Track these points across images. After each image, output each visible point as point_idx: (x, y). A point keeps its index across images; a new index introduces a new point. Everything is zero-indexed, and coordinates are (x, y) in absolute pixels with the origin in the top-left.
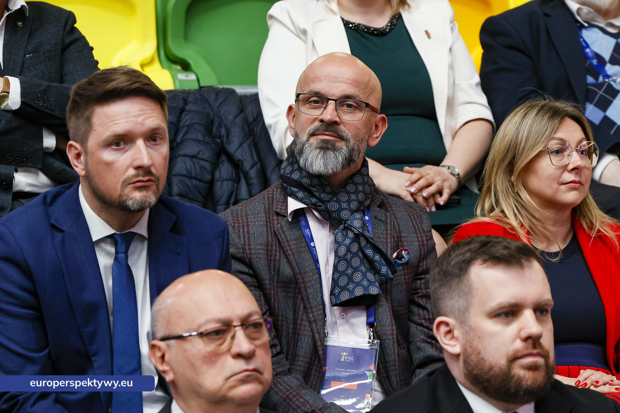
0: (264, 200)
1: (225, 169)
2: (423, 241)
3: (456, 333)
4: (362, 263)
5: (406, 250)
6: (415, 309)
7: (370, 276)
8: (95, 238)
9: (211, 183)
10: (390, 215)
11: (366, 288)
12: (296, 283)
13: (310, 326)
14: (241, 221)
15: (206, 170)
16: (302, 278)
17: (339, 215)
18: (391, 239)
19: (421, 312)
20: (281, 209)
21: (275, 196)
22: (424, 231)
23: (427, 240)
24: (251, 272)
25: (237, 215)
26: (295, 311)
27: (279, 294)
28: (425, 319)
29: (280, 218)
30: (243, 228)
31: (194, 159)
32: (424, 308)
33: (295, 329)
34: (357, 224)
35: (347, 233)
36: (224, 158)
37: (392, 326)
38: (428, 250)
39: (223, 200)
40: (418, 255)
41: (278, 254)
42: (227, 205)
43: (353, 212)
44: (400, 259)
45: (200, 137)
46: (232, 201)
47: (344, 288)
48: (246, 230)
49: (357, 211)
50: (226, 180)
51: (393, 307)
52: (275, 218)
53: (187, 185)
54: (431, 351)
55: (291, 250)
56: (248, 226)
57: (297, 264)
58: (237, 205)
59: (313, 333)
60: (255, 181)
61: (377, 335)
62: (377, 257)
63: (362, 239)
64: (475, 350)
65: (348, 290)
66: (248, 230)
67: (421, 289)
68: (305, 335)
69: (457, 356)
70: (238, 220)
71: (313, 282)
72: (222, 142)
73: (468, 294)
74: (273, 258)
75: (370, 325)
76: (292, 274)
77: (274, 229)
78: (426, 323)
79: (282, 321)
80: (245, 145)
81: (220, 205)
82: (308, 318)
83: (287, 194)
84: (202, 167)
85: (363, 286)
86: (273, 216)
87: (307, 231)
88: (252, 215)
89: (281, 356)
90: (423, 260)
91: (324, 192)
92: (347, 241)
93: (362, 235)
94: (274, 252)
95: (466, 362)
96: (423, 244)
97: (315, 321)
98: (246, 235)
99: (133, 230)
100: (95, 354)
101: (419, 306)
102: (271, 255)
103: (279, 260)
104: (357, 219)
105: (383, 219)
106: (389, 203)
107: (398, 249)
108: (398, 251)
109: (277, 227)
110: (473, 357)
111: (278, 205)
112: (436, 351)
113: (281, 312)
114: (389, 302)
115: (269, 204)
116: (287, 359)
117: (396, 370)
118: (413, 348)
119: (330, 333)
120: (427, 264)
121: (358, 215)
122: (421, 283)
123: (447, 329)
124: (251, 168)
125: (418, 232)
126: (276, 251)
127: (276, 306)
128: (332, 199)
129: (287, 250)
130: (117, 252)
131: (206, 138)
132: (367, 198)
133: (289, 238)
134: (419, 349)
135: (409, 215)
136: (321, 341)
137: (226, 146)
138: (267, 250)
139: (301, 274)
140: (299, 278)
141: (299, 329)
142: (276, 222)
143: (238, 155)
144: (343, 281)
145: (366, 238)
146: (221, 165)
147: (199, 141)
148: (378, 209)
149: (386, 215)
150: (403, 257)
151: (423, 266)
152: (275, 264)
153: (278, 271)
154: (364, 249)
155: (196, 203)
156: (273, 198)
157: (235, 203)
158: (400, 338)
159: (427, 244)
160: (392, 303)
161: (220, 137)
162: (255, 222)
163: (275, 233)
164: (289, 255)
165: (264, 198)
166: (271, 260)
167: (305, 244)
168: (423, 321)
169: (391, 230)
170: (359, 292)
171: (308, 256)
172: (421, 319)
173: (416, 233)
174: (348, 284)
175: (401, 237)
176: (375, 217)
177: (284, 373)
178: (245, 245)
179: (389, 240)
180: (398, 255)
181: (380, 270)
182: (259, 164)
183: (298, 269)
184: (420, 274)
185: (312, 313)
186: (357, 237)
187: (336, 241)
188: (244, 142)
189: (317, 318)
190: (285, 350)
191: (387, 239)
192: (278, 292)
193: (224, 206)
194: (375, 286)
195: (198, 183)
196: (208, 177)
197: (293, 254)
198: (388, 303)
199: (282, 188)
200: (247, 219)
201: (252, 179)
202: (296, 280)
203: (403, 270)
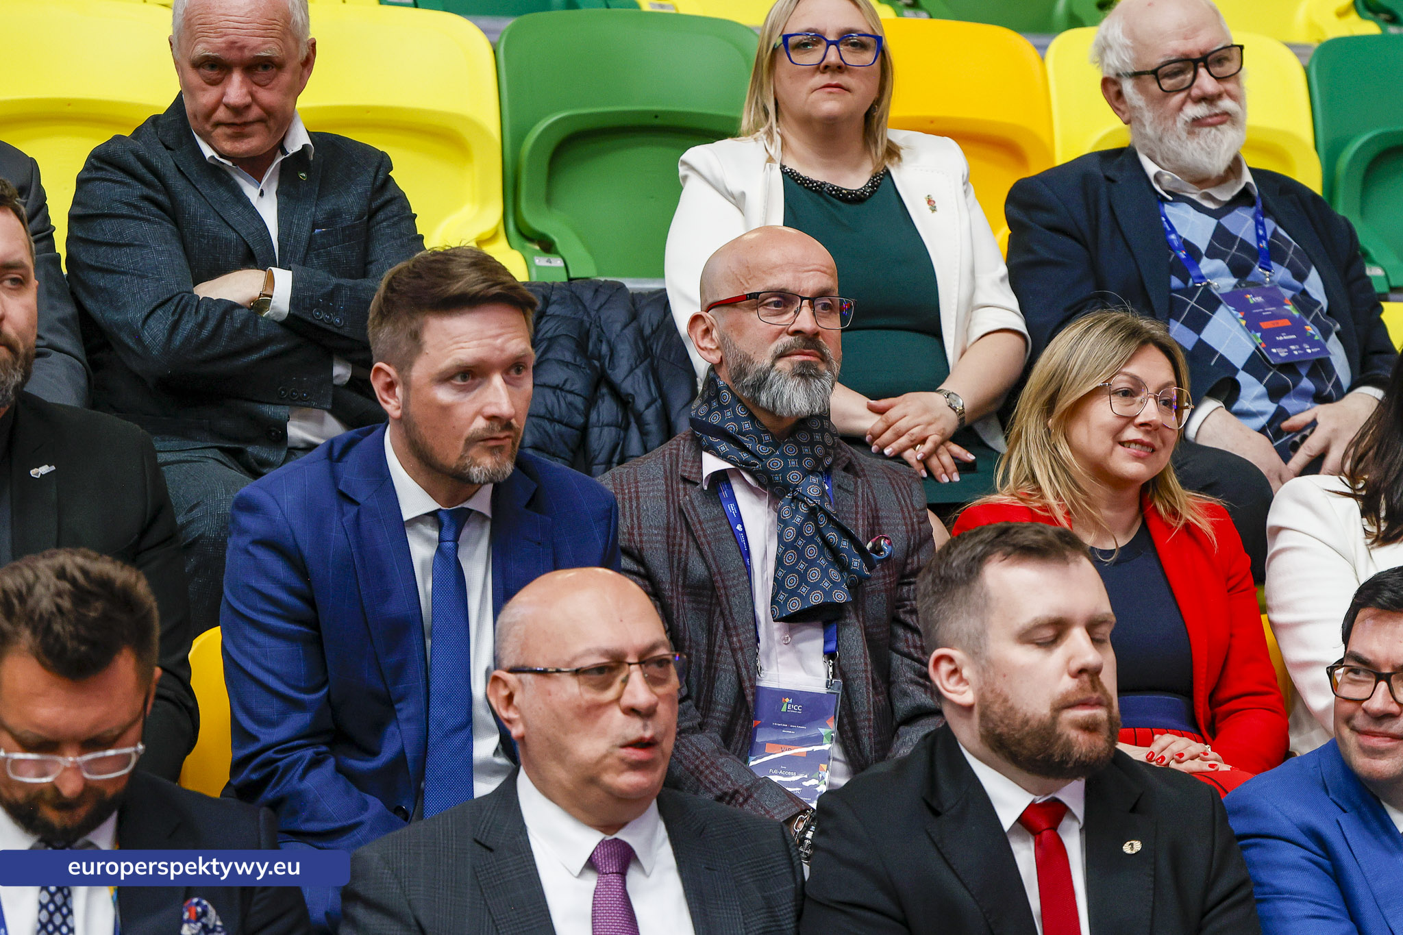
0: (664, 459)
1: (607, 409)
2: (912, 525)
3: (966, 672)
4: (821, 553)
5: (886, 538)
6: (900, 632)
7: (834, 574)
8: (406, 517)
9: (584, 430)
10: (862, 482)
11: (827, 593)
12: (713, 589)
13: (734, 656)
14: (627, 491)
15: (576, 408)
16: (723, 581)
17: (784, 478)
18: (863, 519)
19: (909, 635)
20: (690, 472)
21: (681, 453)
22: (914, 509)
23: (919, 523)
24: (642, 570)
25: (621, 481)
26: (711, 633)
27: (686, 604)
28: (915, 647)
29: (688, 486)
30: (631, 501)
31: (558, 391)
32: (915, 630)
33: (710, 660)
34: (813, 492)
35: (797, 508)
36: (604, 390)
37: (865, 657)
38: (920, 538)
39: (602, 457)
40: (905, 546)
41: (685, 543)
42: (608, 464)
43: (807, 473)
44: (878, 553)
45: (568, 357)
46: (616, 459)
47: (793, 593)
48: (635, 505)
49: (813, 472)
50: (608, 425)
51: (866, 628)
52: (681, 486)
53: (546, 432)
54: (924, 699)
55: (705, 536)
56: (638, 498)
57: (715, 559)
58: (624, 465)
59: (738, 667)
60: (653, 427)
61: (839, 671)
62: (845, 544)
63: (820, 515)
64: (999, 695)
65: (800, 596)
66: (638, 505)
67: (910, 600)
68: (725, 670)
69: (969, 709)
70: (622, 490)
71: (739, 588)
72: (602, 365)
73: (984, 606)
74: (677, 548)
75: (829, 655)
76: (706, 573)
77: (679, 504)
78: (917, 653)
79: (690, 647)
80: (639, 372)
81: (596, 465)
82: (731, 643)
83: (700, 447)
84: (570, 404)
85: (823, 590)
86: (678, 483)
87: (731, 507)
88: (644, 480)
89: (689, 702)
90: (913, 555)
91: (761, 442)
92: (798, 519)
93: (821, 509)
94: (678, 540)
95: (983, 716)
96: (913, 530)
97: (741, 649)
98: (635, 513)
99: (468, 505)
100: (401, 699)
101: (907, 626)
102: (674, 545)
103: (687, 553)
104: (812, 484)
105: (851, 488)
106: (860, 465)
107: (873, 536)
108: (874, 540)
109: (684, 500)
110: (997, 708)
111: (685, 466)
112: (932, 698)
113: (687, 633)
114: (861, 620)
115: (671, 466)
116: (697, 707)
117: (869, 727)
118: (895, 691)
119: (765, 667)
120: (919, 562)
121: (814, 479)
122: (909, 591)
123: (952, 667)
124: (647, 407)
125: (905, 510)
126: (682, 538)
127: (681, 624)
128: (773, 452)
129: (699, 537)
130: (441, 540)
131: (578, 359)
132: (827, 454)
133: (702, 517)
134: (905, 694)
135: (891, 483)
136: (750, 679)
137: (609, 372)
138: (668, 537)
139: (720, 573)
140: (717, 581)
141: (717, 661)
142: (682, 493)
143: (627, 386)
144: (791, 582)
145: (827, 514)
146: (600, 402)
147: (567, 364)
148: (843, 474)
149: (856, 483)
150: (881, 549)
151: (913, 563)
152: (680, 559)
153: (685, 570)
154: (824, 531)
155: (560, 460)
156: (678, 455)
157: (621, 462)
158: (875, 676)
159: (920, 529)
160: (864, 623)
161: (600, 358)
162: (649, 492)
163: (681, 511)
164: (702, 544)
165: (664, 456)
166: (673, 552)
167: (727, 527)
168: (912, 650)
169: (863, 507)
170: (816, 599)
171: (731, 546)
172: (908, 647)
173: (903, 511)
174: (799, 586)
175: (878, 517)
176: (839, 487)
177: (693, 730)
178: (632, 528)
179: (860, 522)
180: (874, 545)
181: (850, 564)
182: (660, 400)
183: (717, 566)
184: (909, 576)
185: (738, 635)
186: (813, 513)
187: (781, 521)
188: (637, 367)
189: (744, 643)
190: (694, 695)
191: (856, 520)
192: (683, 602)
193: (603, 466)
194: (843, 589)
195: (563, 428)
196: (579, 420)
197: (709, 544)
198: (859, 621)
199: (692, 440)
200: (637, 487)
201: (648, 424)
202: (713, 582)
203: (882, 569)
